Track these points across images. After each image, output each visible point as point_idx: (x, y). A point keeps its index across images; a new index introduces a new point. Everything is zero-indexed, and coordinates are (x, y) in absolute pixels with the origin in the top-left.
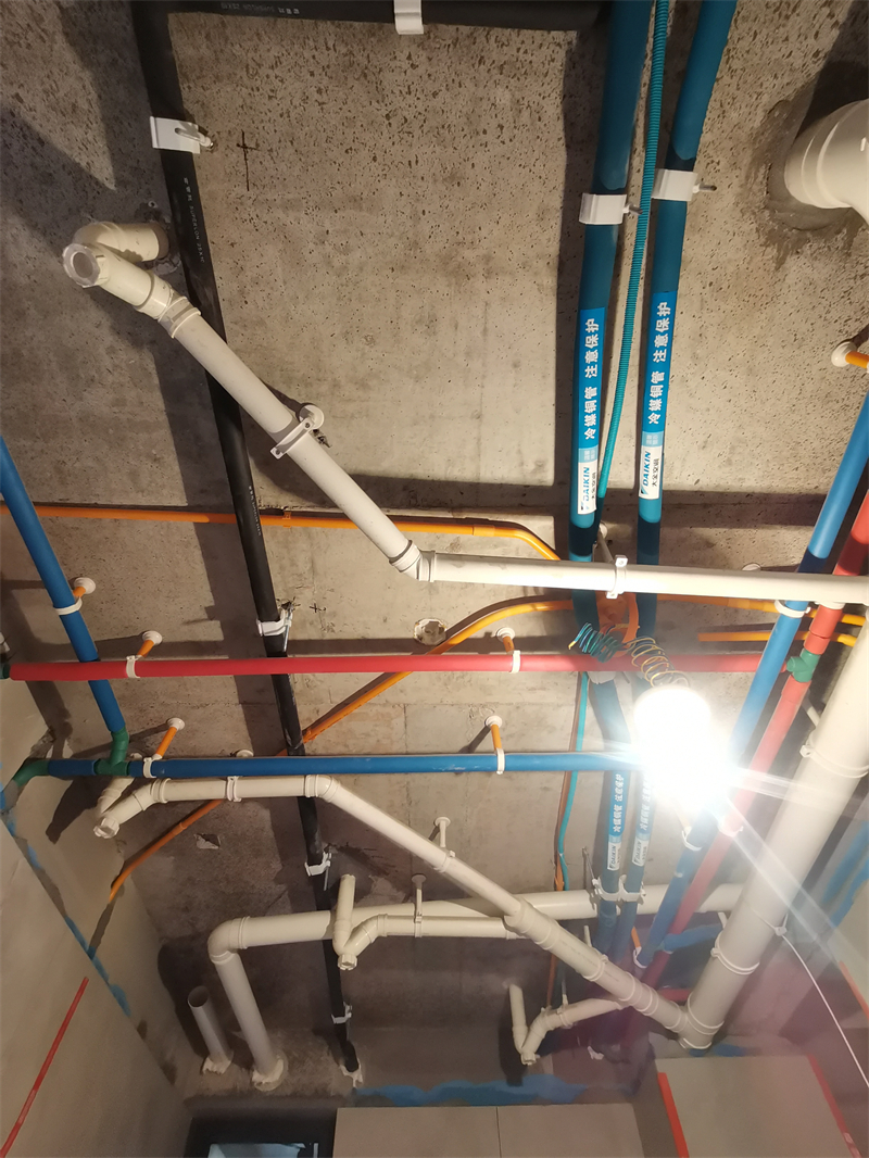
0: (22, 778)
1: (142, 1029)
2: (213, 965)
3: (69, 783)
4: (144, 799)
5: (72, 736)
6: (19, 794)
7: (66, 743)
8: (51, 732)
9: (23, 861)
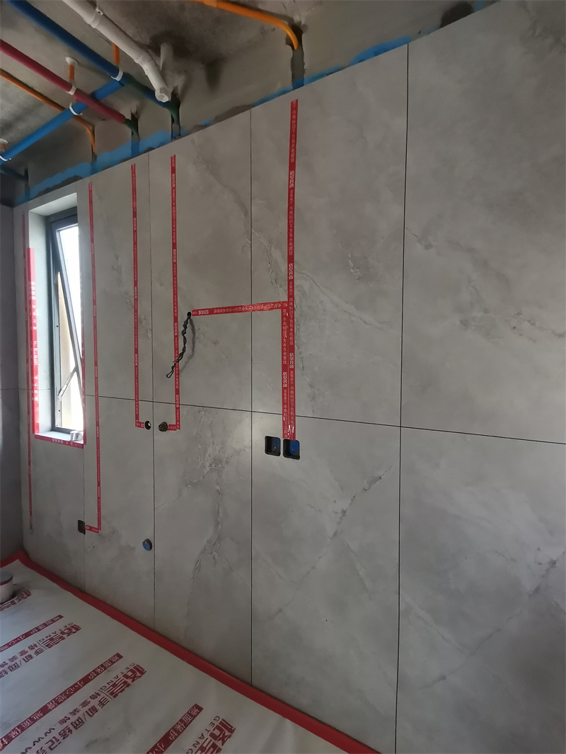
0: (175, 119)
6: (179, 123)
9: (195, 135)
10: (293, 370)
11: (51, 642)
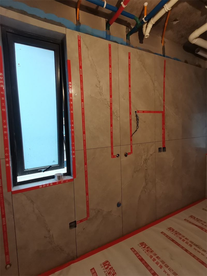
0: (128, 38)
1: (186, 62)
2: (193, 44)
3: (138, 32)
4: (150, 26)
5: (131, 24)
6: (130, 41)
7: (131, 26)
8: (127, 26)
9: (138, 50)
10: (165, 129)
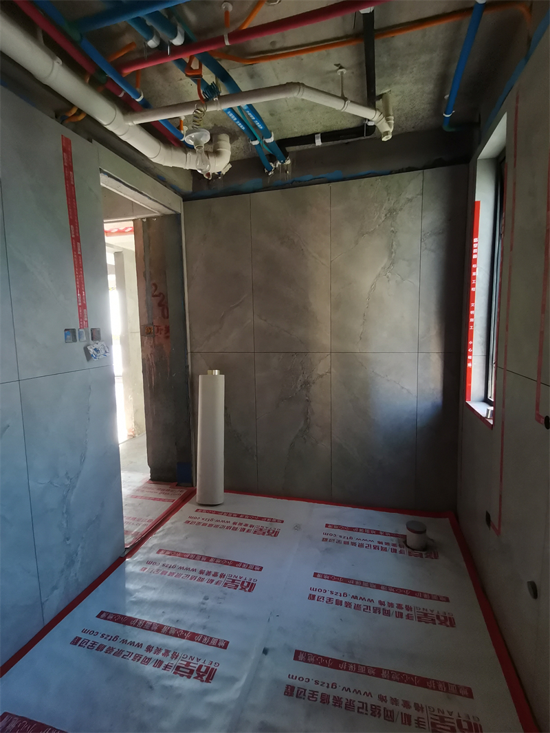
11: (424, 617)
